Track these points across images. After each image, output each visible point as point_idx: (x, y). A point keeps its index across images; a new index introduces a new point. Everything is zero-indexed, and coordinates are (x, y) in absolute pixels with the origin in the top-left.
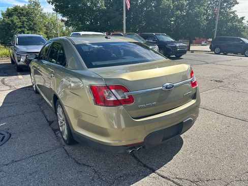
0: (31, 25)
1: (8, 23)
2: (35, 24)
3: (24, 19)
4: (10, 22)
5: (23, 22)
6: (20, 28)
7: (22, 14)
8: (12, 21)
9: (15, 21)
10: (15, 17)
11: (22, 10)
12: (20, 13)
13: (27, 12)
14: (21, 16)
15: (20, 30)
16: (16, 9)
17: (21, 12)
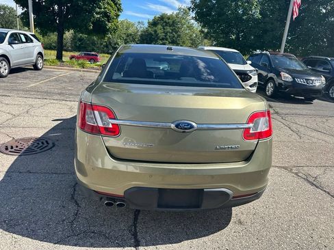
0: (174, 37)
1: (151, 34)
2: (179, 36)
3: (169, 29)
4: (153, 33)
5: (166, 33)
6: (163, 39)
7: (167, 24)
8: (155, 31)
9: (159, 31)
10: (159, 26)
11: (169, 19)
12: (165, 22)
13: (173, 22)
14: (166, 25)
15: (161, 42)
16: (162, 18)
17: (167, 21)
